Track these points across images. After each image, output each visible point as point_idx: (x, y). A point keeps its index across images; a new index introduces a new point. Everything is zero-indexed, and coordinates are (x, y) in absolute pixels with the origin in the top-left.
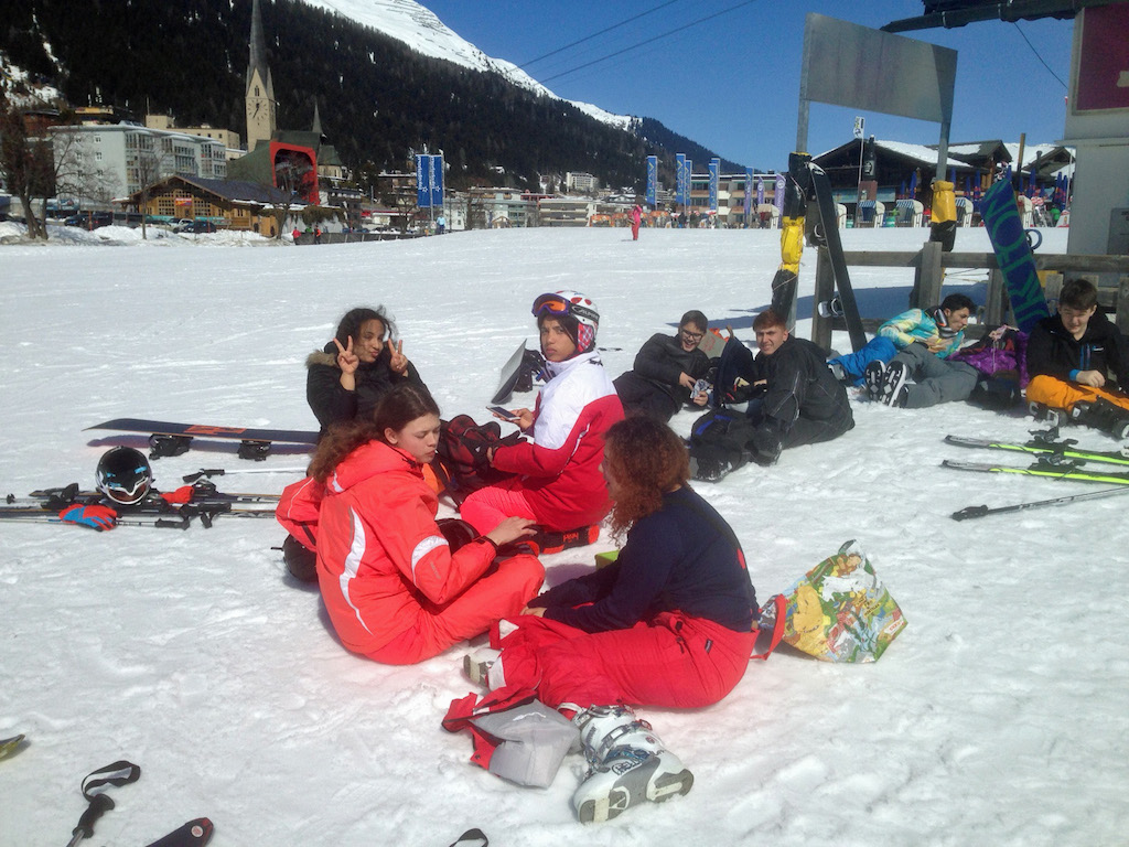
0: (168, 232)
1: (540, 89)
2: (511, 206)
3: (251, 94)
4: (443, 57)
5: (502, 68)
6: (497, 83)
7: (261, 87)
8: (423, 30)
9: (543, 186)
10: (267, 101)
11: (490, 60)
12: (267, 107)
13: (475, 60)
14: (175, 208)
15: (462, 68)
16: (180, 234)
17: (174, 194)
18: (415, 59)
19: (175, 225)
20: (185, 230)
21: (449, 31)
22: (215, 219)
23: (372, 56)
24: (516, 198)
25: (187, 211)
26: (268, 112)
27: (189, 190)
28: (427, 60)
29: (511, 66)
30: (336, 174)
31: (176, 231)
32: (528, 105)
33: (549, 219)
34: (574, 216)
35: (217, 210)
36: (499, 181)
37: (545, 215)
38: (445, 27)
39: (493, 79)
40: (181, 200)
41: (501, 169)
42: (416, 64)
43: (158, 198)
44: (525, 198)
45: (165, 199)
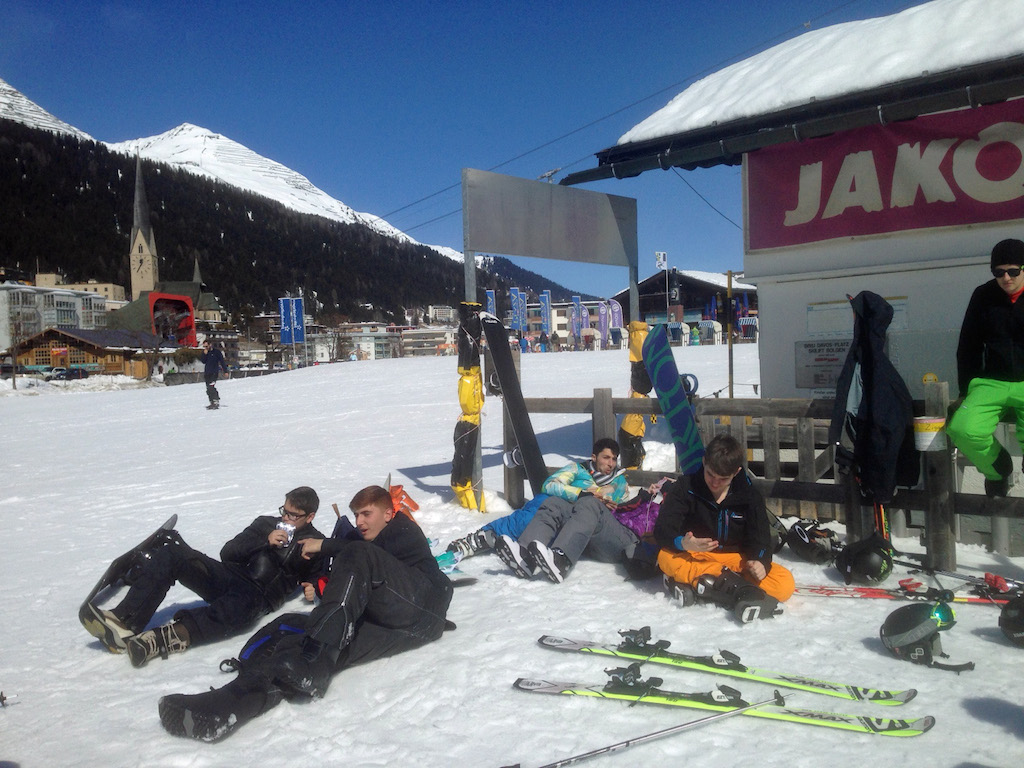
0: (40, 381)
1: (402, 237)
2: (376, 338)
3: (135, 251)
4: (315, 213)
5: (368, 221)
6: (363, 233)
7: (144, 244)
8: (296, 192)
9: (409, 319)
10: (150, 258)
11: (356, 214)
12: (150, 262)
13: (344, 214)
14: (51, 357)
15: (332, 222)
16: (51, 382)
17: (51, 344)
18: (289, 215)
19: (48, 374)
20: (58, 378)
21: (319, 191)
22: (89, 366)
23: (250, 215)
24: (382, 331)
25: (62, 360)
26: (151, 267)
27: (65, 340)
28: (300, 216)
29: (374, 217)
30: (214, 318)
31: (48, 379)
32: (392, 250)
33: (411, 348)
34: (434, 344)
35: (91, 357)
36: (367, 316)
37: (407, 344)
38: (315, 188)
39: (360, 229)
40: (56, 350)
41: (370, 306)
42: (290, 220)
43: (34, 350)
44: (391, 330)
45: (41, 349)
